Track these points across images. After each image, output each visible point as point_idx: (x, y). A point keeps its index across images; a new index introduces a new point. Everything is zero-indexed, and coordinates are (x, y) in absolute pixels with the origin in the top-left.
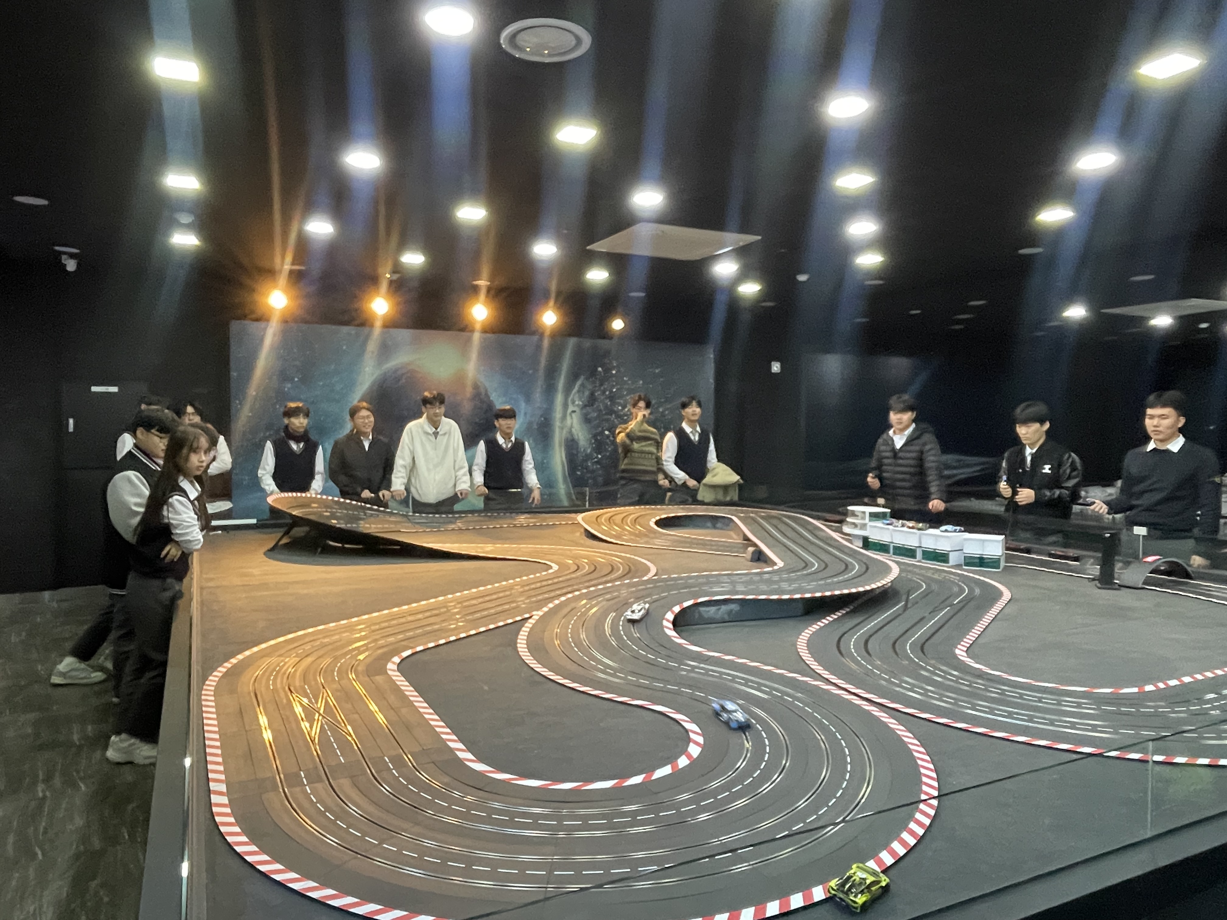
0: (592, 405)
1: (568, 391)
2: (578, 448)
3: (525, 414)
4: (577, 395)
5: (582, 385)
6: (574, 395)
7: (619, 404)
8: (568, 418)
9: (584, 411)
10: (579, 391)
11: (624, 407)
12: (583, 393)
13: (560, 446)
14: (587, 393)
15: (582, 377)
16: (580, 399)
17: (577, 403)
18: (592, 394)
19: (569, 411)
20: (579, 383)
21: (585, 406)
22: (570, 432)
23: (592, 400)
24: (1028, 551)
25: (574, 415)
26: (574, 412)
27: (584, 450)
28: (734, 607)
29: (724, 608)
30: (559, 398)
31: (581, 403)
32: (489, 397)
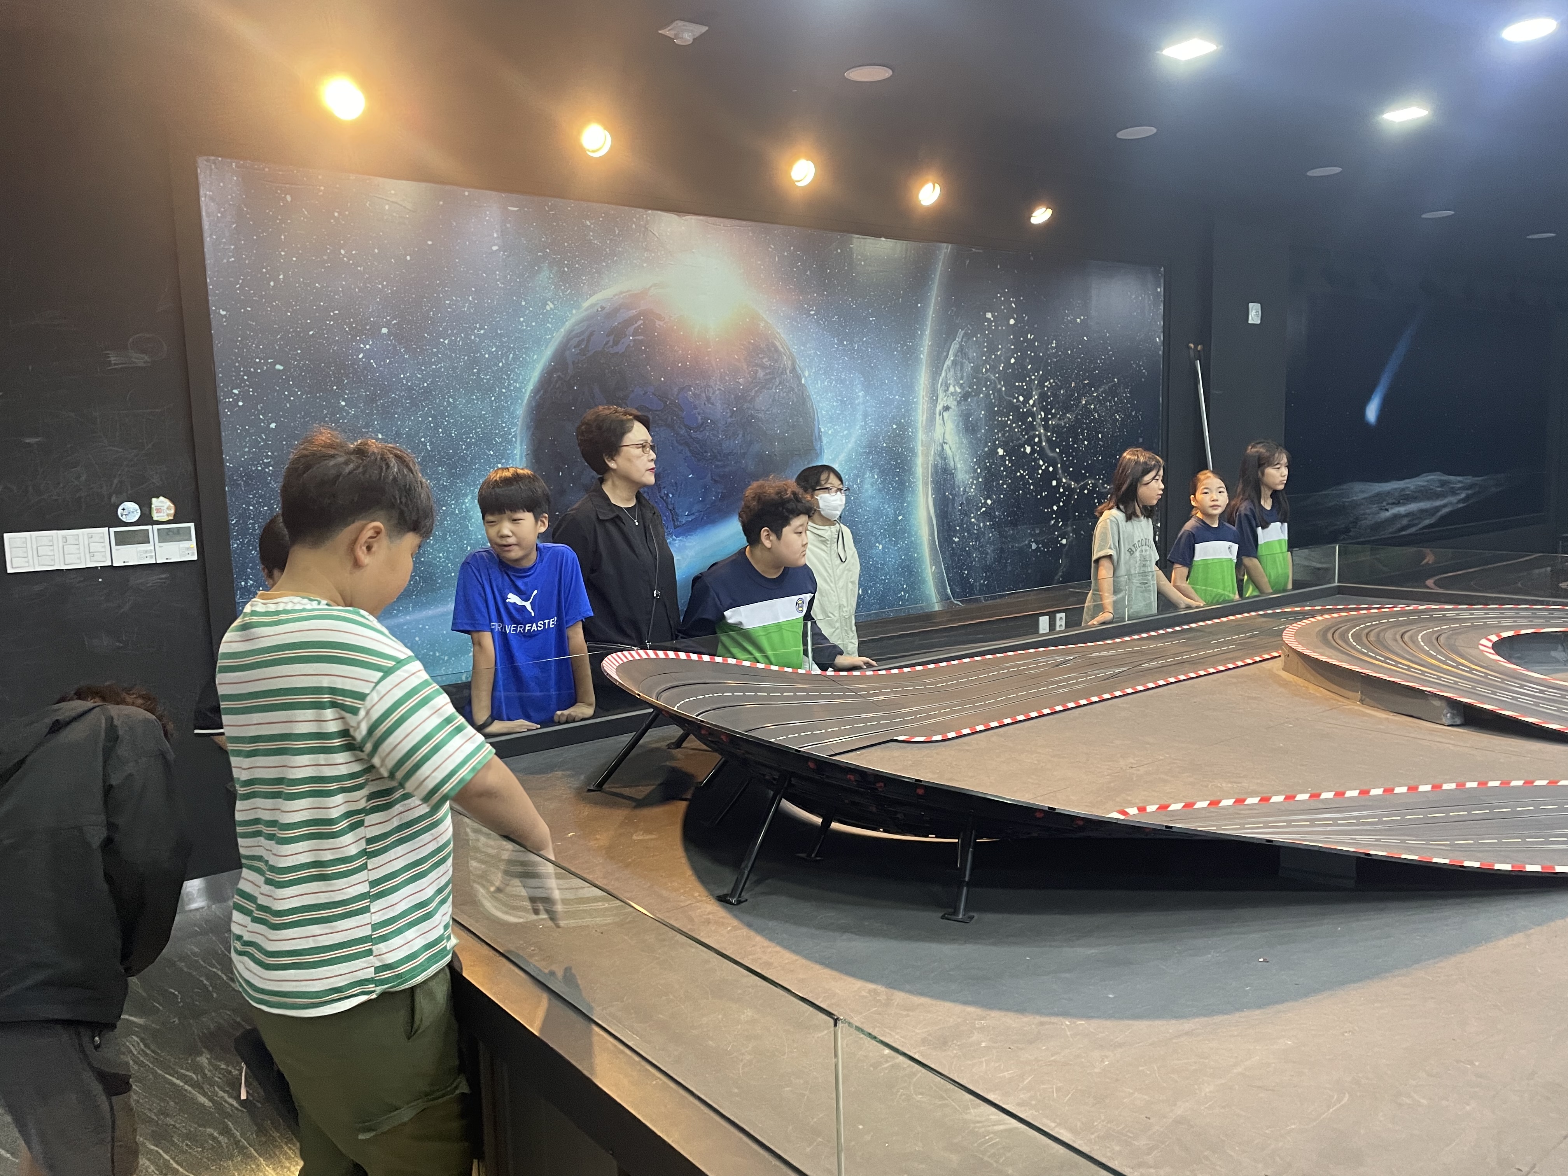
0: (977, 394)
1: (937, 363)
2: (953, 487)
3: (865, 415)
4: (952, 371)
5: (961, 349)
6: (947, 373)
8: (938, 421)
9: (964, 407)
10: (954, 363)
12: (962, 367)
13: (926, 484)
14: (969, 367)
15: (961, 333)
16: (957, 382)
17: (951, 389)
18: (976, 370)
19: (939, 407)
20: (955, 346)
21: (965, 396)
22: (942, 455)
23: (975, 384)
25: (947, 416)
26: (947, 408)
27: (964, 491)
30: (923, 378)
31: (959, 390)
32: (799, 378)
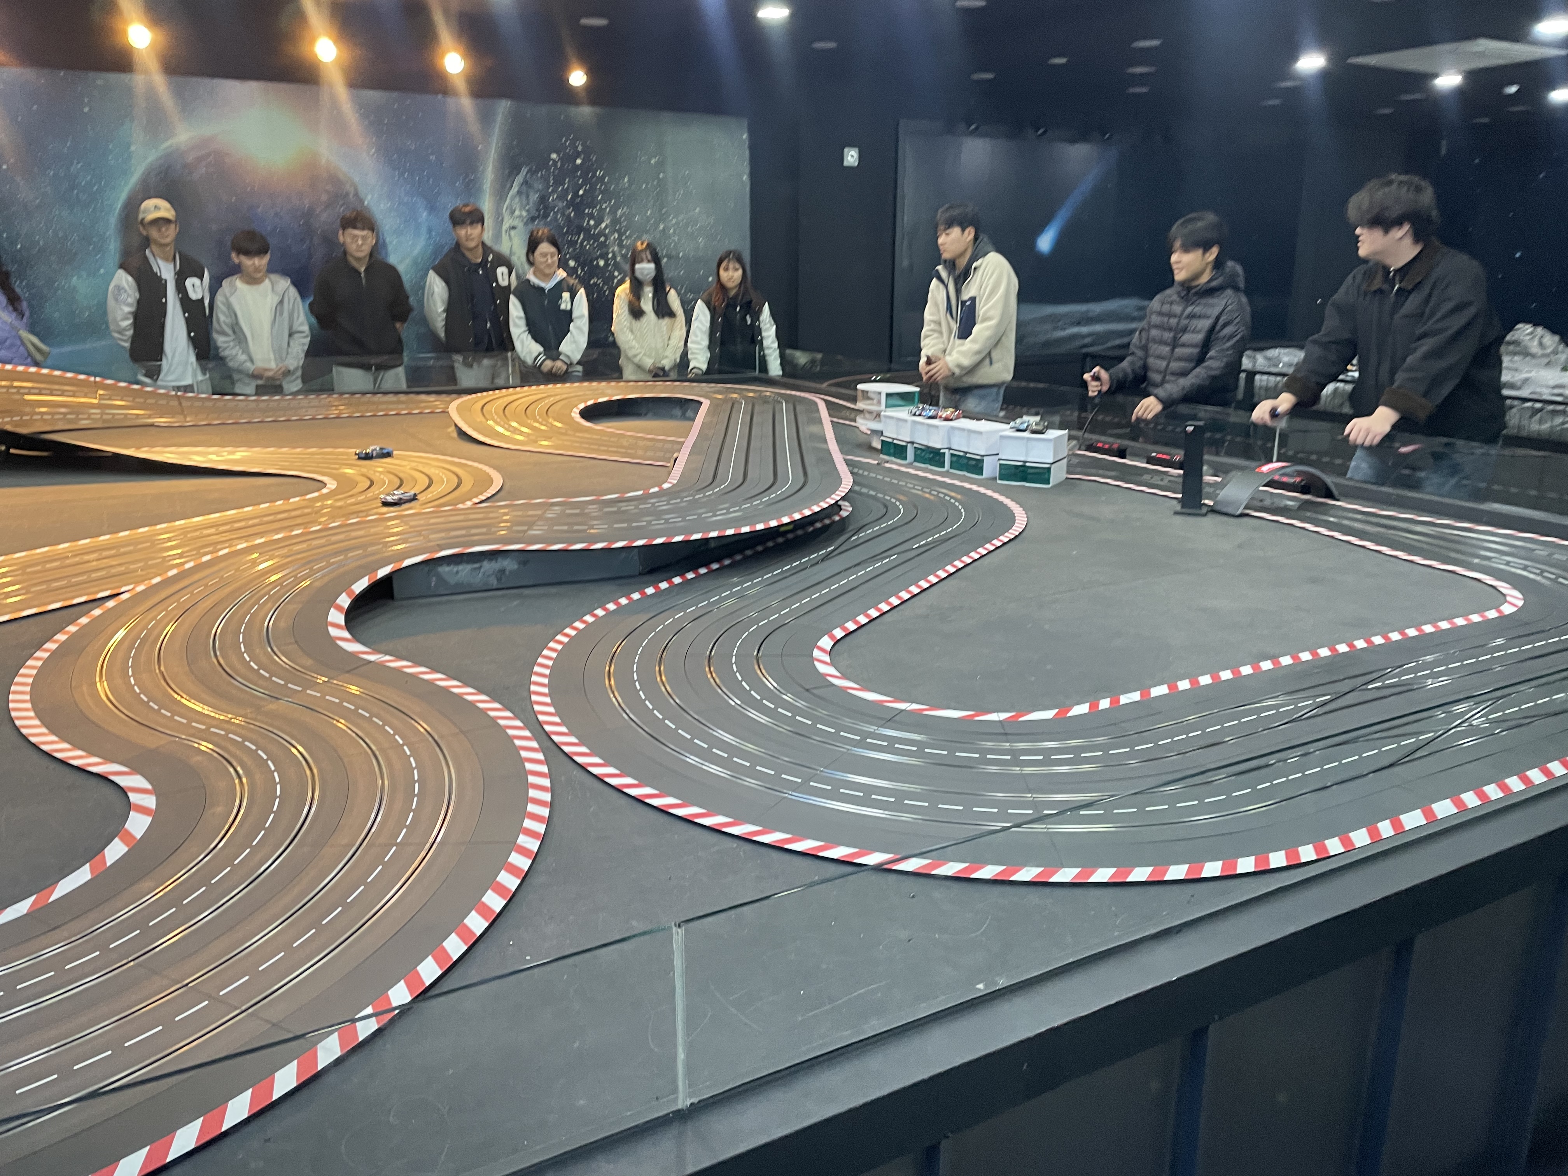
0: (546, 216)
1: (501, 193)
3: (430, 231)
4: (517, 200)
5: (525, 182)
6: (512, 199)
7: (591, 216)
8: (505, 237)
9: (530, 227)
10: (519, 193)
11: (599, 222)
12: (528, 196)
14: (534, 197)
15: (524, 170)
16: (522, 207)
17: (517, 213)
18: (543, 199)
19: (505, 226)
20: (519, 180)
21: (533, 219)
23: (542, 210)
24: (1122, 454)
25: (513, 233)
26: (514, 228)
28: (509, 565)
29: (488, 566)
31: (524, 213)
32: (362, 201)
